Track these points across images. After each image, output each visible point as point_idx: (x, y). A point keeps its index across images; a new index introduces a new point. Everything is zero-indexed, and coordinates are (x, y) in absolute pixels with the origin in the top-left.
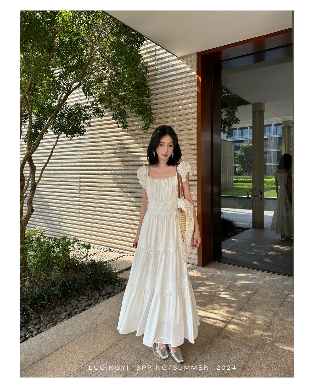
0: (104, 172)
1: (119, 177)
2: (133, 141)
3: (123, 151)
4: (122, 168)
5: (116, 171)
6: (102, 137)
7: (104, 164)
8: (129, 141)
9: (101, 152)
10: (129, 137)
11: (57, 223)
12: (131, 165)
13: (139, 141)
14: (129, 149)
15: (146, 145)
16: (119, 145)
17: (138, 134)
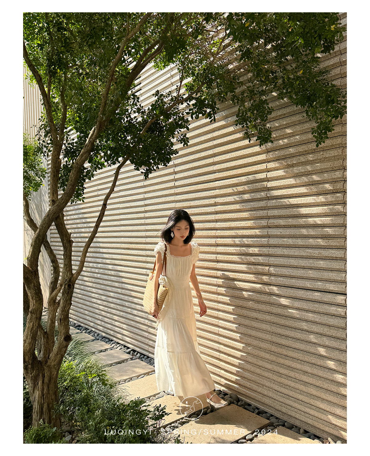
1: (251, 250)
2: (281, 173)
3: (258, 195)
4: (257, 232)
5: (244, 240)
7: (219, 225)
8: (270, 175)
9: (212, 201)
10: (271, 165)
12: (277, 227)
14: (273, 190)
15: (315, 178)
16: (249, 184)
17: (292, 156)
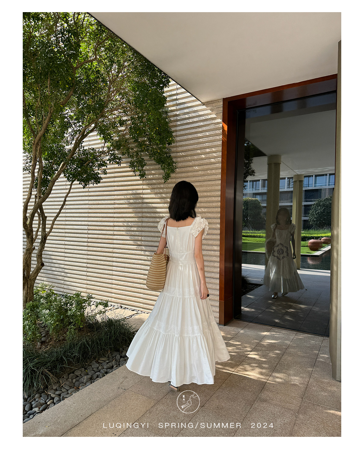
0: (116, 224)
1: (132, 229)
2: (149, 191)
3: (138, 201)
4: (136, 219)
5: (129, 223)
6: (114, 186)
7: (115, 215)
8: (144, 191)
9: (112, 202)
10: (145, 187)
11: (60, 278)
12: (147, 217)
13: (156, 191)
14: (145, 199)
15: (164, 195)
16: (134, 195)
17: (155, 184)
